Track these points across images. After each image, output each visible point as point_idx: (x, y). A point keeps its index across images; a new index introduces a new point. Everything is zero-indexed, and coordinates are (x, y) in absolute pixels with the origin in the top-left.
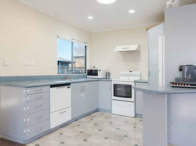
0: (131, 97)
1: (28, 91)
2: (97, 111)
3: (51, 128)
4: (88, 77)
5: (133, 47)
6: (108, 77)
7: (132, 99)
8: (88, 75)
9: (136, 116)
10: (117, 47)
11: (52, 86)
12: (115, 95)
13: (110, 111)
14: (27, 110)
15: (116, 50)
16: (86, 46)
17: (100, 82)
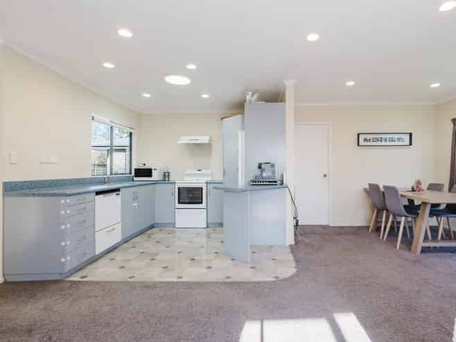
0: (202, 203)
1: (68, 201)
2: (152, 227)
3: (97, 254)
4: (135, 179)
5: (204, 139)
6: (167, 179)
7: (203, 205)
8: (136, 176)
9: (207, 227)
10: (182, 138)
11: (98, 193)
12: (179, 203)
13: (173, 225)
14: (66, 228)
15: (180, 142)
16: (131, 133)
17: (158, 186)
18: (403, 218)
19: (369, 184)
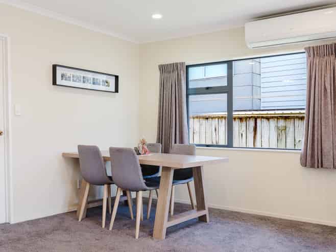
18: (141, 193)
19: (80, 147)
